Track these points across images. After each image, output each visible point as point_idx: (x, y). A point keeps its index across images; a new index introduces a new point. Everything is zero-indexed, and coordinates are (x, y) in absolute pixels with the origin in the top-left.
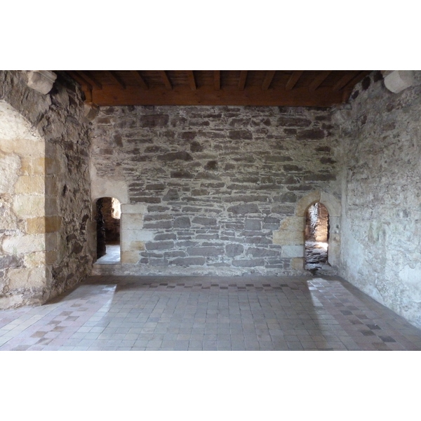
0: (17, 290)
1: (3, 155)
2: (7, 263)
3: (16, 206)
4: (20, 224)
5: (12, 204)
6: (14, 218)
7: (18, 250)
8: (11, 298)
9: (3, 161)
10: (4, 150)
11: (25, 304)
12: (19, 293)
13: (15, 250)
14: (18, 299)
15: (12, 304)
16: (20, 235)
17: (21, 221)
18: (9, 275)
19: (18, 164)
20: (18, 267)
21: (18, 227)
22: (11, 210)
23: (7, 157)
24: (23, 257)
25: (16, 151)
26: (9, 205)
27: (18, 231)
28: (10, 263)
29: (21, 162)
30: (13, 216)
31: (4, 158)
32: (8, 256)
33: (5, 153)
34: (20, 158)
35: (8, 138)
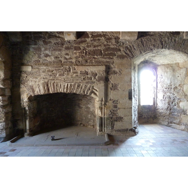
0: (183, 123)
1: (180, 69)
2: (181, 112)
3: (185, 89)
4: (186, 97)
5: (183, 88)
6: (184, 94)
7: (185, 107)
8: (181, 126)
9: (180, 71)
10: (181, 67)
11: (185, 130)
12: (184, 125)
13: (184, 107)
14: (183, 127)
15: (181, 128)
16: (186, 101)
17: (186, 95)
18: (181, 116)
19: (185, 71)
20: (185, 114)
21: (185, 98)
22: (183, 90)
23: (182, 69)
24: (187, 110)
25: (185, 66)
26: (182, 89)
27: (185, 99)
28: (182, 112)
29: (187, 71)
30: (183, 93)
31: (181, 70)
32: (181, 109)
33: (181, 68)
34: (187, 69)
35: (182, 62)
